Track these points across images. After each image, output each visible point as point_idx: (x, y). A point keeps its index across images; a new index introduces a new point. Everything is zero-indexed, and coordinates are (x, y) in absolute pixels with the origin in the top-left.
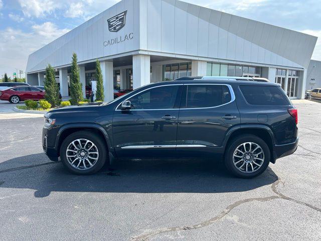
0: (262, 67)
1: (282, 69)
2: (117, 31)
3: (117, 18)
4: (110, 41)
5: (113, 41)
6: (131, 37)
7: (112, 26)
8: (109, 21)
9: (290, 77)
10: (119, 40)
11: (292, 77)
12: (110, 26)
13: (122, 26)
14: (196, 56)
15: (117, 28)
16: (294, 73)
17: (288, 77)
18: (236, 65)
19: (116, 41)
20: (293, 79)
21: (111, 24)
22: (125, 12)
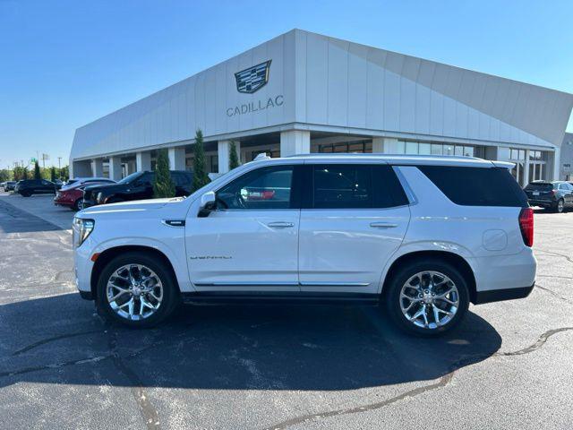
0: (485, 147)
1: (519, 149)
2: (252, 93)
3: (254, 71)
4: (240, 109)
5: (245, 109)
6: (279, 102)
7: (244, 84)
8: (238, 77)
9: (532, 162)
10: (256, 106)
11: (535, 163)
12: (240, 84)
13: (264, 83)
14: (381, 131)
15: (253, 87)
16: (538, 155)
17: (528, 162)
18: (443, 143)
19: (250, 108)
20: (538, 166)
21: (242, 80)
22: (269, 63)
